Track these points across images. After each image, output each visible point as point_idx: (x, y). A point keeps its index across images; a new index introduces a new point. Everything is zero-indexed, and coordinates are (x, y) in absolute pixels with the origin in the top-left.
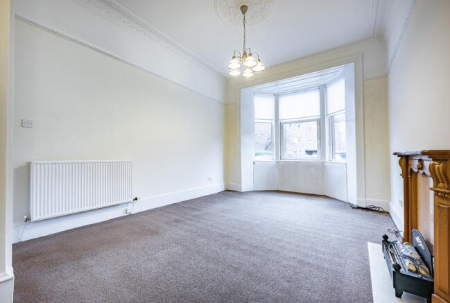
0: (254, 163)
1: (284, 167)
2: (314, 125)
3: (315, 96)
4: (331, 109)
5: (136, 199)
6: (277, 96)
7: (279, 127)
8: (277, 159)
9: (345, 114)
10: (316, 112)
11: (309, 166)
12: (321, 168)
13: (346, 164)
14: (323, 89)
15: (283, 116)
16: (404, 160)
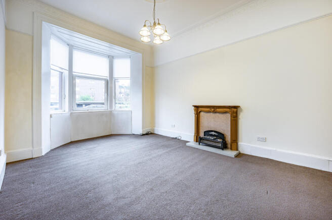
0: (51, 117)
2: (103, 83)
6: (71, 48)
10: (105, 74)
12: (110, 115)
13: (131, 112)
15: (76, 69)
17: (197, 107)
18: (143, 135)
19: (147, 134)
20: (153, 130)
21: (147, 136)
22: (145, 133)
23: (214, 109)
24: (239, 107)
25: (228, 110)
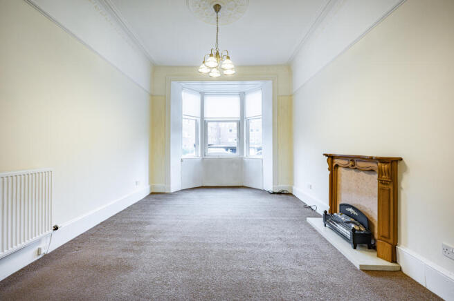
0: (182, 161)
1: (208, 164)
2: (235, 125)
3: (236, 100)
4: (248, 114)
5: (56, 228)
6: (203, 95)
7: (204, 125)
8: (202, 155)
9: (261, 120)
10: (237, 115)
11: (230, 161)
12: (241, 163)
13: (262, 160)
14: (242, 95)
15: (208, 115)
16: (330, 159)
17: (331, 158)
18: (274, 193)
19: (279, 193)
20: (291, 188)
21: (278, 196)
22: (277, 191)
23: (354, 162)
24: (401, 159)
25: (374, 166)
